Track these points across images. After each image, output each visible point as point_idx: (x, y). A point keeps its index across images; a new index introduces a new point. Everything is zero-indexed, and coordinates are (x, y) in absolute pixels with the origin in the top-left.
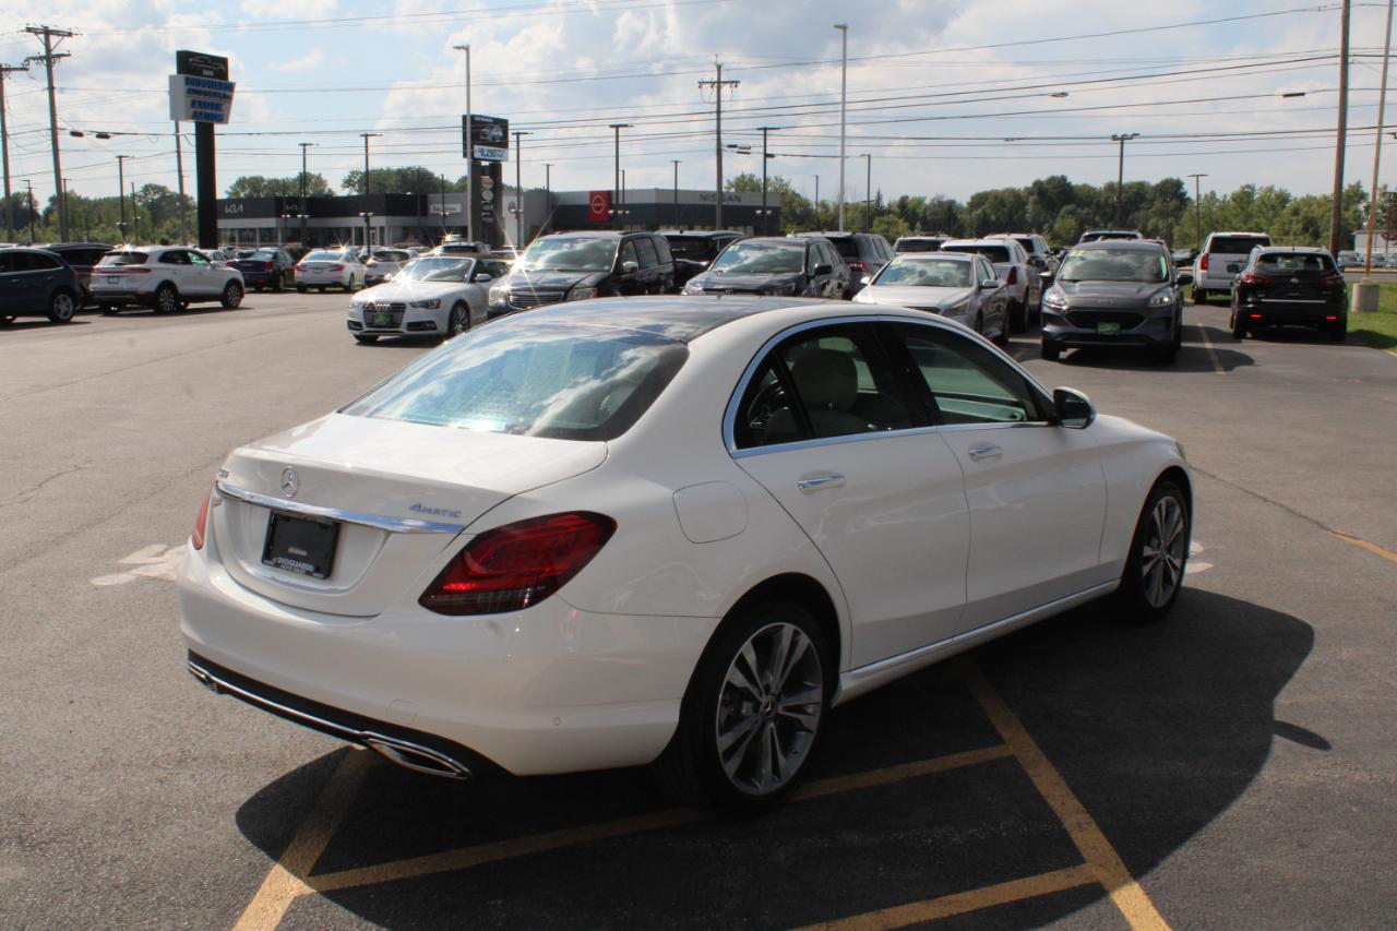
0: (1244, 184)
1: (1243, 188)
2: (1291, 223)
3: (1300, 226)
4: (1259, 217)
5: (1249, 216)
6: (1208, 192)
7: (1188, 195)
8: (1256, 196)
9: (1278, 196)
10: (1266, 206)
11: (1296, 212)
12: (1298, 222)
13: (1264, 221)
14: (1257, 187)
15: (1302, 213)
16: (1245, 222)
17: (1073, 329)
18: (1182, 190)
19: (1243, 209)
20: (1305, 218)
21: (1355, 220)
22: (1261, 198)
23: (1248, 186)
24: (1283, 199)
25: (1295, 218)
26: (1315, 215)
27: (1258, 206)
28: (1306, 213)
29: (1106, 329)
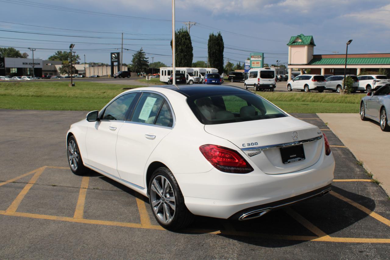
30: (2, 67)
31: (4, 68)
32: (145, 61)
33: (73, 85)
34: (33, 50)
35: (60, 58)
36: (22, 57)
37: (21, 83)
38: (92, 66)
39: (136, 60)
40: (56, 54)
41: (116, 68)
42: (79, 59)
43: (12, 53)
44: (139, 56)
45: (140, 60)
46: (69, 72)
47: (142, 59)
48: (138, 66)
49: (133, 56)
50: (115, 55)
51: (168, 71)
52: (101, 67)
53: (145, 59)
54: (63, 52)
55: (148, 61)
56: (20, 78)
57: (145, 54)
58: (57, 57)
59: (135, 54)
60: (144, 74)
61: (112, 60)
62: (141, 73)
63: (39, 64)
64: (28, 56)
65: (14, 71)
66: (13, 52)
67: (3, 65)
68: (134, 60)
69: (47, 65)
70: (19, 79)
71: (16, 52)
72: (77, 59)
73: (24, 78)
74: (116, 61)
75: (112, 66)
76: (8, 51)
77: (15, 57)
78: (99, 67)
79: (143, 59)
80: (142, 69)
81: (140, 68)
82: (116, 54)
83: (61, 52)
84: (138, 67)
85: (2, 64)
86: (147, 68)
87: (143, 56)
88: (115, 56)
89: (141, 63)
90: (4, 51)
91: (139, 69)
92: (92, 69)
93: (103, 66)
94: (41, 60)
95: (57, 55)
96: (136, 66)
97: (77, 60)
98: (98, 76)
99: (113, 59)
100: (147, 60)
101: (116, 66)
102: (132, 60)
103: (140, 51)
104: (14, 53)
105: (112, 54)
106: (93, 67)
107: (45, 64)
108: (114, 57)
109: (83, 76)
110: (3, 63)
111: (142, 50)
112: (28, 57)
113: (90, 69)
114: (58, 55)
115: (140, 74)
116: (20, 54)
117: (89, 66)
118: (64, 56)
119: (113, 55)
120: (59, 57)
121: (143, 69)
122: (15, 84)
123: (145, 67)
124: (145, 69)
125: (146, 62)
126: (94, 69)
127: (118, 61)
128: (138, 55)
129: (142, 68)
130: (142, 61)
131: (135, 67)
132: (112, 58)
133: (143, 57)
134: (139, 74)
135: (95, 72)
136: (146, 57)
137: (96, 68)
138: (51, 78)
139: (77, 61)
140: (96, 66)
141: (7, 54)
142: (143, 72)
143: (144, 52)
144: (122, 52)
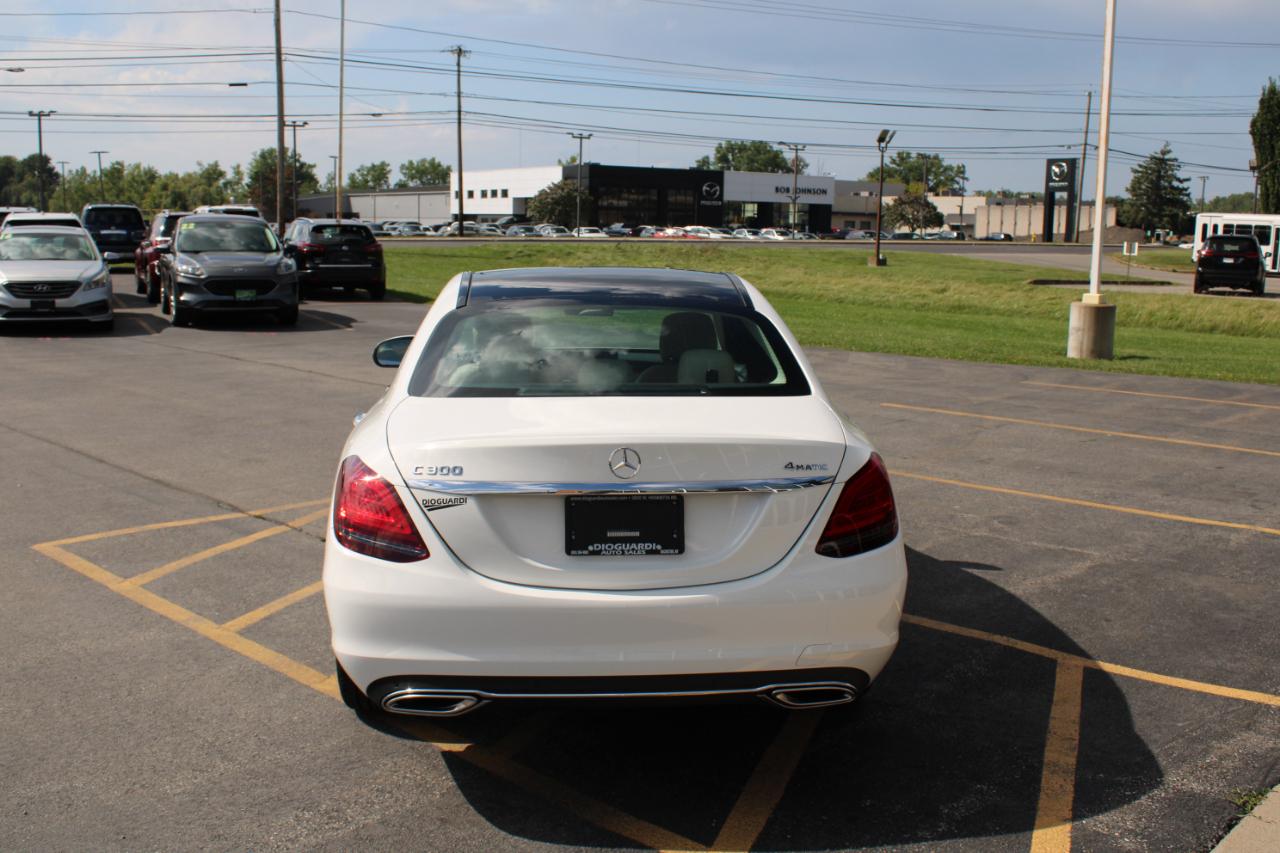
0: (114, 161)
1: (113, 164)
2: (161, 197)
3: (169, 200)
4: (130, 192)
5: (121, 192)
6: (79, 168)
7: (56, 170)
8: (126, 172)
9: (146, 173)
10: (137, 182)
11: (165, 187)
12: (167, 196)
13: (136, 195)
14: (126, 164)
15: (170, 188)
16: (118, 196)
17: (211, 297)
18: (50, 165)
19: (114, 184)
20: (174, 192)
21: (218, 195)
22: (132, 174)
23: (118, 163)
24: (151, 176)
25: (164, 193)
26: (182, 190)
27: (129, 182)
28: (174, 188)
29: (243, 295)
30: (716, 199)
31: (720, 203)
32: (1177, 189)
33: (882, 263)
34: (797, 150)
35: (903, 174)
36: (789, 170)
37: (722, 247)
38: (998, 204)
39: (1143, 187)
40: (894, 161)
41: (1059, 212)
42: (964, 178)
43: (762, 156)
44: (1154, 171)
45: (1156, 186)
46: (916, 220)
47: (1166, 184)
48: (1150, 206)
49: (1136, 171)
50: (1060, 166)
51: (1226, 226)
52: (1026, 208)
53: (1175, 184)
54: (914, 155)
55: (1186, 189)
56: (755, 233)
57: (1179, 166)
58: (896, 171)
59: (1140, 166)
60: (1168, 234)
61: (1051, 184)
62: (1159, 231)
63: (824, 192)
64: (807, 165)
65: (750, 211)
66: (764, 154)
67: (718, 193)
68: (1136, 184)
69: (857, 194)
70: (751, 237)
71: (772, 155)
72: (957, 179)
73: (766, 233)
74: (1061, 189)
75: (1050, 203)
76: (750, 152)
77: (770, 168)
78: (1019, 207)
79: (1170, 183)
80: (1161, 219)
81: (1155, 215)
82: (1064, 164)
83: (908, 154)
84: (1147, 208)
85: (715, 192)
86: (1181, 214)
87: (1170, 172)
88: (1062, 172)
89: (1161, 197)
90: (740, 152)
91: (1150, 217)
92: (996, 211)
93: (1035, 204)
94: (832, 178)
95: (894, 166)
96: (1142, 205)
97: (958, 183)
98: (1008, 237)
99: (1055, 181)
100: (1185, 185)
101: (1060, 203)
102: (1129, 186)
103: (1159, 156)
104: (767, 155)
105: (1051, 162)
106: (999, 208)
107: (852, 194)
108: (1055, 173)
109: (958, 234)
110: (718, 188)
111: (1169, 152)
112: (807, 171)
113: (989, 211)
114: (898, 165)
115: (1152, 235)
116: (784, 160)
117: (988, 203)
118: (916, 168)
119: (1054, 168)
120: (901, 173)
121: (1165, 219)
122: (704, 251)
123: (1175, 211)
124: (1174, 217)
125: (1180, 194)
126: (1002, 211)
127: (1071, 190)
128: (1150, 168)
129: (1164, 213)
130: (1165, 188)
131: (1138, 212)
132: (1049, 179)
133: (1169, 176)
134: (1149, 233)
135: (1004, 223)
136: (1180, 174)
137: (1009, 210)
138: (847, 237)
139: (956, 186)
140: (1010, 204)
141: (746, 161)
142: (1163, 228)
143: (1176, 160)
144: (1084, 158)
